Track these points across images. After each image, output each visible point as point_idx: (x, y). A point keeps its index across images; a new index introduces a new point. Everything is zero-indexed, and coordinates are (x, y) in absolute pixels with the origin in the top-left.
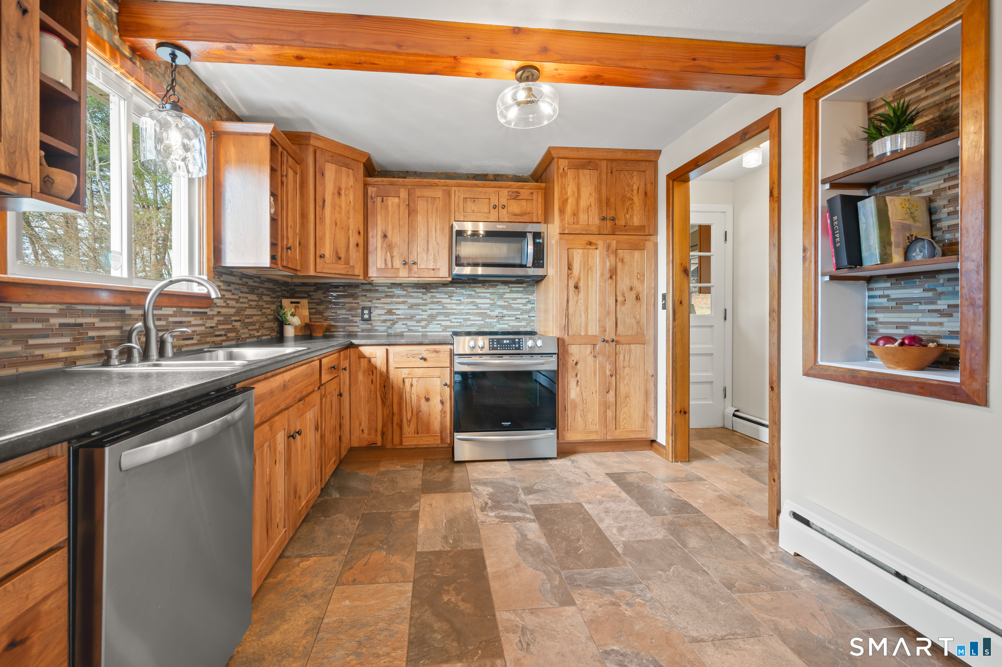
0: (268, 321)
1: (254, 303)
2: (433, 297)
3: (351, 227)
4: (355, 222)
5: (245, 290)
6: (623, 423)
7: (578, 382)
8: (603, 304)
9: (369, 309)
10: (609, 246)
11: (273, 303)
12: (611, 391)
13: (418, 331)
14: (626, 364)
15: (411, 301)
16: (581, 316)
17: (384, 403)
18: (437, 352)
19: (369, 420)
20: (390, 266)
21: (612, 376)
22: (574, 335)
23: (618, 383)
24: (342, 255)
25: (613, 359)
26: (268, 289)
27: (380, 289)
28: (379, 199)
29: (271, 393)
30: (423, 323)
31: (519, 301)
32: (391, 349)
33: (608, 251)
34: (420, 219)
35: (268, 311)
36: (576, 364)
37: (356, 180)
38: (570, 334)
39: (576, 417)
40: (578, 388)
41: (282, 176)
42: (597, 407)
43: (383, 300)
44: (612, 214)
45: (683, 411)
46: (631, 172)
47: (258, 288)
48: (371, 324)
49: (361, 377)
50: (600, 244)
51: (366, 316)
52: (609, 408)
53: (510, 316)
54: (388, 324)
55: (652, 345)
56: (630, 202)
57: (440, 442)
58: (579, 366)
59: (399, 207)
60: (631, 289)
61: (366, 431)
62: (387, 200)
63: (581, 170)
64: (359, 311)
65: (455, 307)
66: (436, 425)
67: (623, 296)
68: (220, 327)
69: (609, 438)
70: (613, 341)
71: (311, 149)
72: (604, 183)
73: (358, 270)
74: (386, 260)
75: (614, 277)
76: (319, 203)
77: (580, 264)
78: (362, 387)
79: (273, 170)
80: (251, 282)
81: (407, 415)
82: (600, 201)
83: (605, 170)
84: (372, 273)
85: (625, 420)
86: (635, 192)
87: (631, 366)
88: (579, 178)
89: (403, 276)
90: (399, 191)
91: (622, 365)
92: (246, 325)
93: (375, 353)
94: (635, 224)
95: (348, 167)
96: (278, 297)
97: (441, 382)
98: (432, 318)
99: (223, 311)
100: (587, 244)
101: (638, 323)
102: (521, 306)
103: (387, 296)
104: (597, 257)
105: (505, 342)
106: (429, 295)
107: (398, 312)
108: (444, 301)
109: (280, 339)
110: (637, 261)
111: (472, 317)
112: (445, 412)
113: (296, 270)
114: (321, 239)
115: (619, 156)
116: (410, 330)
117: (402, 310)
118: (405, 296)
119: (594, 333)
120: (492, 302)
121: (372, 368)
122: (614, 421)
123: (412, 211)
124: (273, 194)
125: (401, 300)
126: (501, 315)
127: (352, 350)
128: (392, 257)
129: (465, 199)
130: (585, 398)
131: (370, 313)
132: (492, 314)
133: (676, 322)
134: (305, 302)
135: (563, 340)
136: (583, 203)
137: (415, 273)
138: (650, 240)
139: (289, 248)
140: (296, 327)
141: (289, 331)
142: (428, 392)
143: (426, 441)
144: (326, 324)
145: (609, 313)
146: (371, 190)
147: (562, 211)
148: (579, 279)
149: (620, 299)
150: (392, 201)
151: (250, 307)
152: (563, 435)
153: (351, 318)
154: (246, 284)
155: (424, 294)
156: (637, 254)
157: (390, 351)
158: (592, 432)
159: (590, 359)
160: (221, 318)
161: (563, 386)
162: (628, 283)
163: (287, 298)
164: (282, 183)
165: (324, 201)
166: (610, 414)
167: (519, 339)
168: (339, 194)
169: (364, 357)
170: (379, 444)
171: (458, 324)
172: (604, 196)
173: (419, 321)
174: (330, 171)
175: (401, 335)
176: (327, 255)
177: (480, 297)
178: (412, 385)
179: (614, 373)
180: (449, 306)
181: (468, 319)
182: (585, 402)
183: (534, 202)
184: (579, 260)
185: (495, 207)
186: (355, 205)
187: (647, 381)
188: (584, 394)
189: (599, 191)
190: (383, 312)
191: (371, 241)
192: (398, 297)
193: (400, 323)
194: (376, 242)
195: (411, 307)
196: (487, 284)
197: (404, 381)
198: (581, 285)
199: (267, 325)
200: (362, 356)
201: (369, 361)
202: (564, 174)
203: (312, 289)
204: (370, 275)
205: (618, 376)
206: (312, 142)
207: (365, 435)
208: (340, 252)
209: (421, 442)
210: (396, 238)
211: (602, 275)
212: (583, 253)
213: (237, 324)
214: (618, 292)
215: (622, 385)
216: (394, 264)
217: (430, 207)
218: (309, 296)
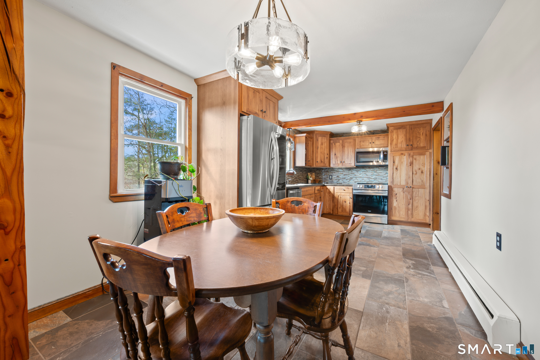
0: (304, 179)
1: (301, 174)
2: (351, 172)
3: (325, 153)
4: (326, 151)
5: (300, 171)
6: (415, 216)
7: (397, 200)
8: (407, 174)
9: (332, 176)
10: (409, 155)
11: (306, 174)
12: (410, 204)
13: (347, 182)
14: (417, 195)
15: (344, 173)
16: (398, 178)
17: (333, 202)
18: (348, 188)
19: (329, 206)
20: (337, 163)
21: (410, 199)
22: (395, 185)
23: (413, 202)
24: (323, 161)
25: (411, 193)
26: (305, 170)
27: (335, 169)
28: (334, 144)
29: (304, 191)
30: (348, 180)
31: (382, 173)
32: (335, 187)
33: (409, 156)
34: (346, 149)
35: (304, 176)
36: (396, 194)
37: (327, 139)
38: (394, 184)
39: (396, 212)
40: (397, 203)
41: (308, 144)
42: (404, 209)
43: (336, 173)
44: (411, 143)
45: (437, 213)
46: (420, 128)
47: (302, 170)
48: (332, 180)
49: (327, 194)
50: (406, 154)
51: (331, 178)
52: (409, 210)
53: (379, 178)
54: (337, 180)
55: (428, 189)
56: (419, 138)
57: (349, 215)
58: (397, 195)
59: (339, 146)
60: (419, 169)
61: (328, 209)
62: (336, 144)
63: (399, 130)
64: (329, 176)
65: (359, 175)
66: (348, 210)
67: (416, 171)
68: (295, 180)
69: (409, 220)
70: (411, 187)
71: (315, 134)
72: (408, 133)
73: (327, 165)
74: (335, 161)
75: (412, 165)
76: (317, 148)
77: (398, 161)
78: (327, 197)
79: (306, 143)
80: (301, 169)
81: (339, 206)
82: (406, 139)
83: (408, 128)
84: (332, 166)
85: (416, 215)
86: (421, 135)
87: (419, 197)
88: (398, 132)
89: (340, 166)
90: (339, 141)
91: (415, 196)
92: (300, 179)
93: (331, 188)
94: (421, 146)
95: (324, 136)
96: (307, 172)
97: (349, 197)
98: (351, 178)
99: (295, 176)
100: (401, 154)
101: (422, 181)
102: (383, 175)
103: (337, 172)
104: (405, 159)
105: (369, 186)
106: (350, 171)
107: (340, 177)
108: (355, 173)
109: (307, 183)
110: (422, 159)
111: (365, 179)
112: (350, 206)
113: (311, 166)
114: (317, 157)
115: (414, 123)
116: (344, 182)
117: (341, 176)
118: (343, 172)
119: (404, 184)
120: (372, 173)
121: (330, 192)
122: (411, 215)
123: (343, 146)
124: (306, 149)
125: (341, 173)
126: (375, 178)
127: (325, 187)
128: (337, 161)
129: (360, 142)
130: (399, 206)
131: (332, 177)
132: (372, 177)
133: (434, 181)
134: (314, 174)
135: (391, 186)
136: (399, 141)
137: (344, 165)
138: (428, 151)
139: (309, 161)
140: (311, 181)
141: (310, 181)
142: (345, 200)
143: (344, 214)
144: (319, 180)
145: (409, 177)
146: (332, 141)
147: (391, 144)
148: (398, 166)
149: (414, 172)
150: (338, 144)
151: (301, 175)
152: (391, 218)
153: (326, 178)
154: (300, 170)
155: (349, 171)
156: (422, 157)
157: (335, 188)
158: (402, 218)
159: (402, 193)
160: (295, 178)
161: (391, 201)
162: (418, 167)
163: (309, 172)
164: (308, 145)
165: (318, 147)
166: (410, 212)
167: (374, 185)
168: (322, 144)
169: (328, 189)
170: (331, 213)
171: (360, 181)
172: (408, 137)
173: (347, 180)
174: (320, 139)
175: (341, 183)
176: (319, 161)
177: (368, 172)
178: (341, 197)
179: (412, 198)
180: (357, 175)
181: (363, 179)
182: (399, 207)
183: (385, 140)
184: (397, 160)
185: (370, 143)
186: (326, 147)
187: (426, 202)
188: (399, 205)
189: (406, 136)
190: (336, 176)
191: (331, 156)
192: (341, 172)
193: (341, 180)
194: (332, 156)
195: (344, 175)
196: (370, 167)
197: (338, 196)
198: (398, 168)
199: (304, 180)
200: (327, 188)
201: (329, 190)
202: (392, 132)
203: (316, 170)
204: (331, 166)
205: (413, 200)
206: (315, 132)
207: (328, 210)
208: (322, 160)
209: (343, 214)
210: (338, 155)
211: (407, 164)
212: (399, 158)
213: (298, 179)
214: (413, 171)
215: (415, 203)
216: (338, 163)
217: (349, 145)
218: (315, 172)
